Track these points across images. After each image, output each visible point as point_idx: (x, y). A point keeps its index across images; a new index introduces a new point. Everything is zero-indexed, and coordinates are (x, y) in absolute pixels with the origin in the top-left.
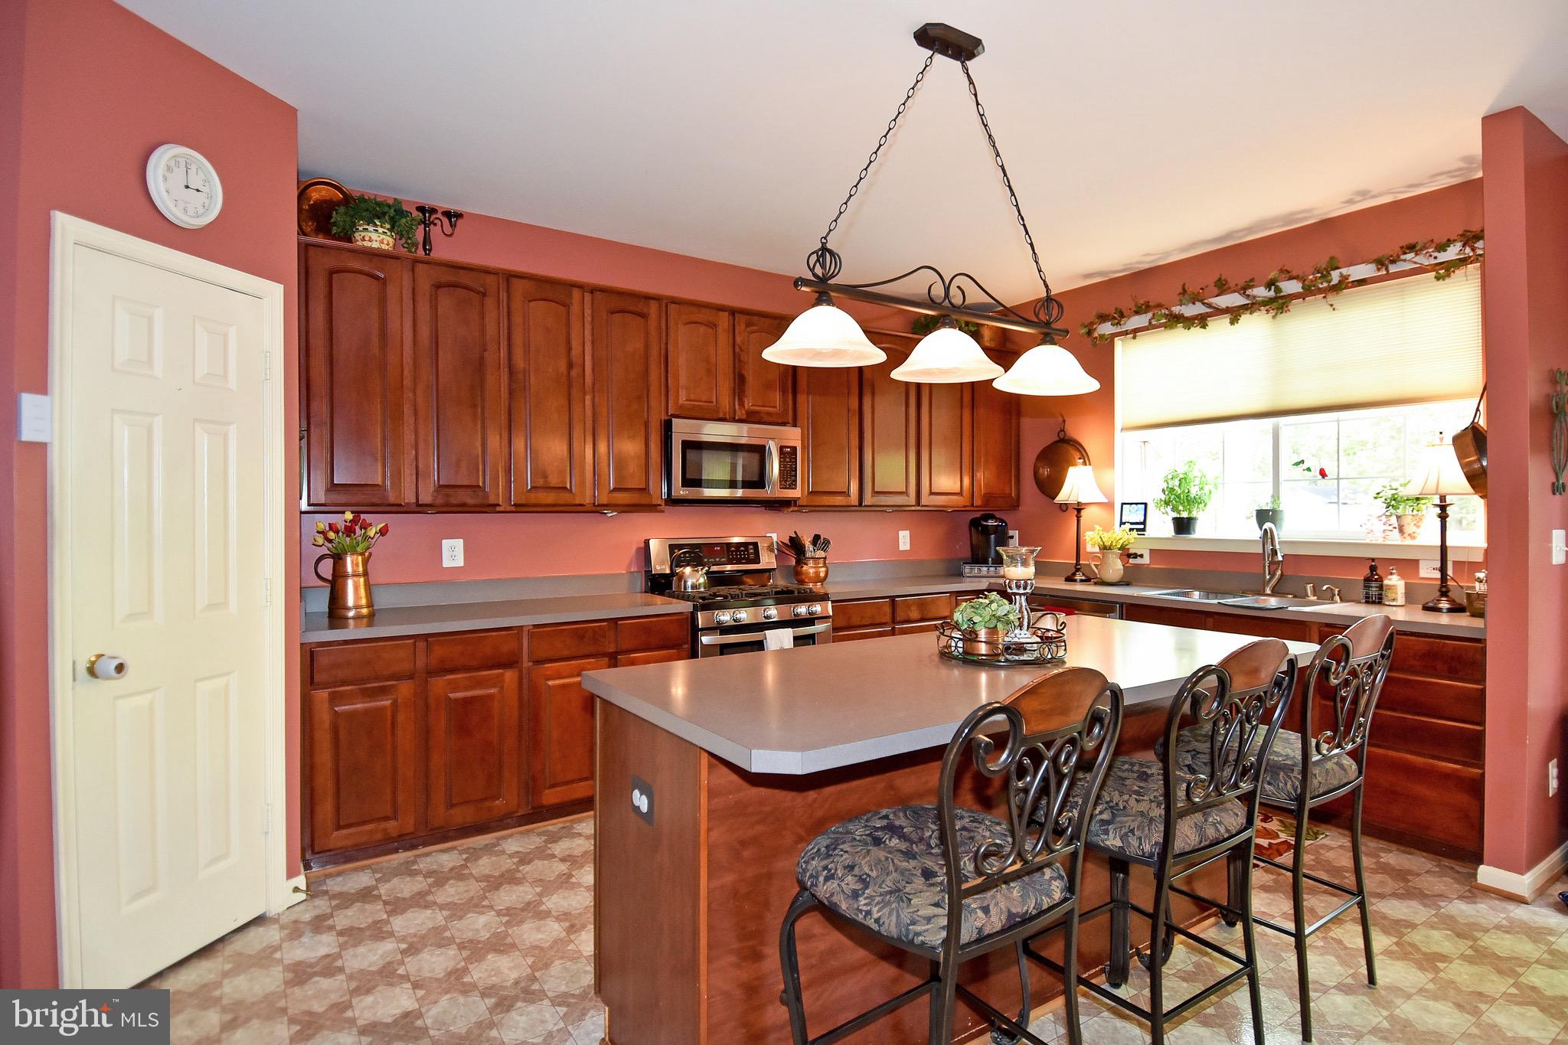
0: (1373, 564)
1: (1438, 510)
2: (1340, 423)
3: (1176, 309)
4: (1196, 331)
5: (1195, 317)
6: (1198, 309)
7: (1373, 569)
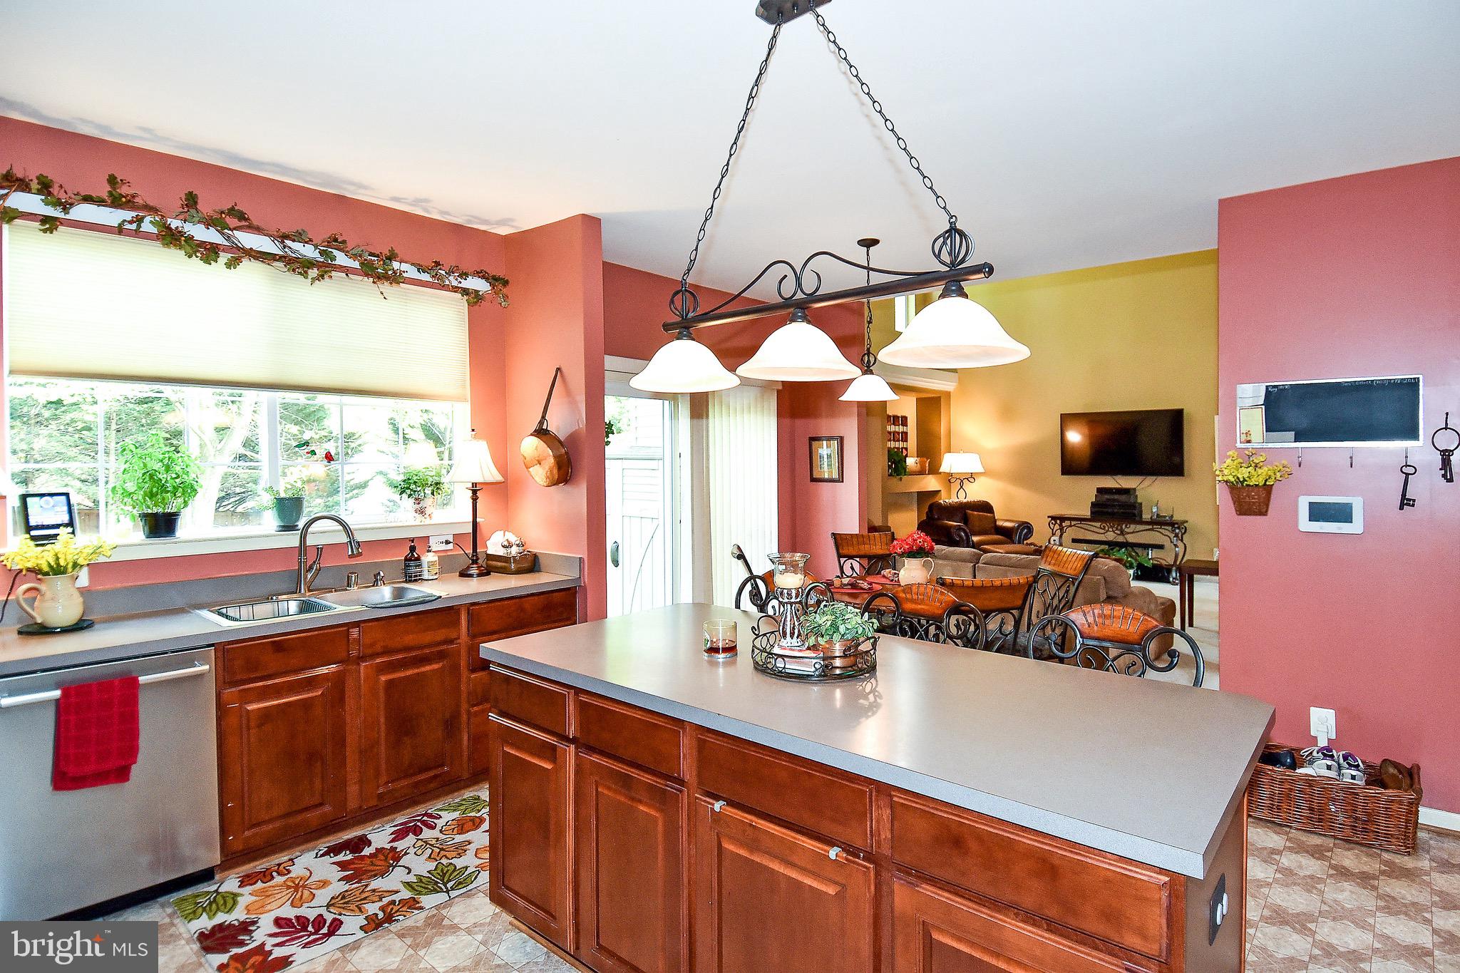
0: (412, 544)
1: (470, 493)
2: (344, 408)
3: (175, 224)
4: (196, 262)
5: (202, 244)
6: (212, 236)
7: (413, 549)
